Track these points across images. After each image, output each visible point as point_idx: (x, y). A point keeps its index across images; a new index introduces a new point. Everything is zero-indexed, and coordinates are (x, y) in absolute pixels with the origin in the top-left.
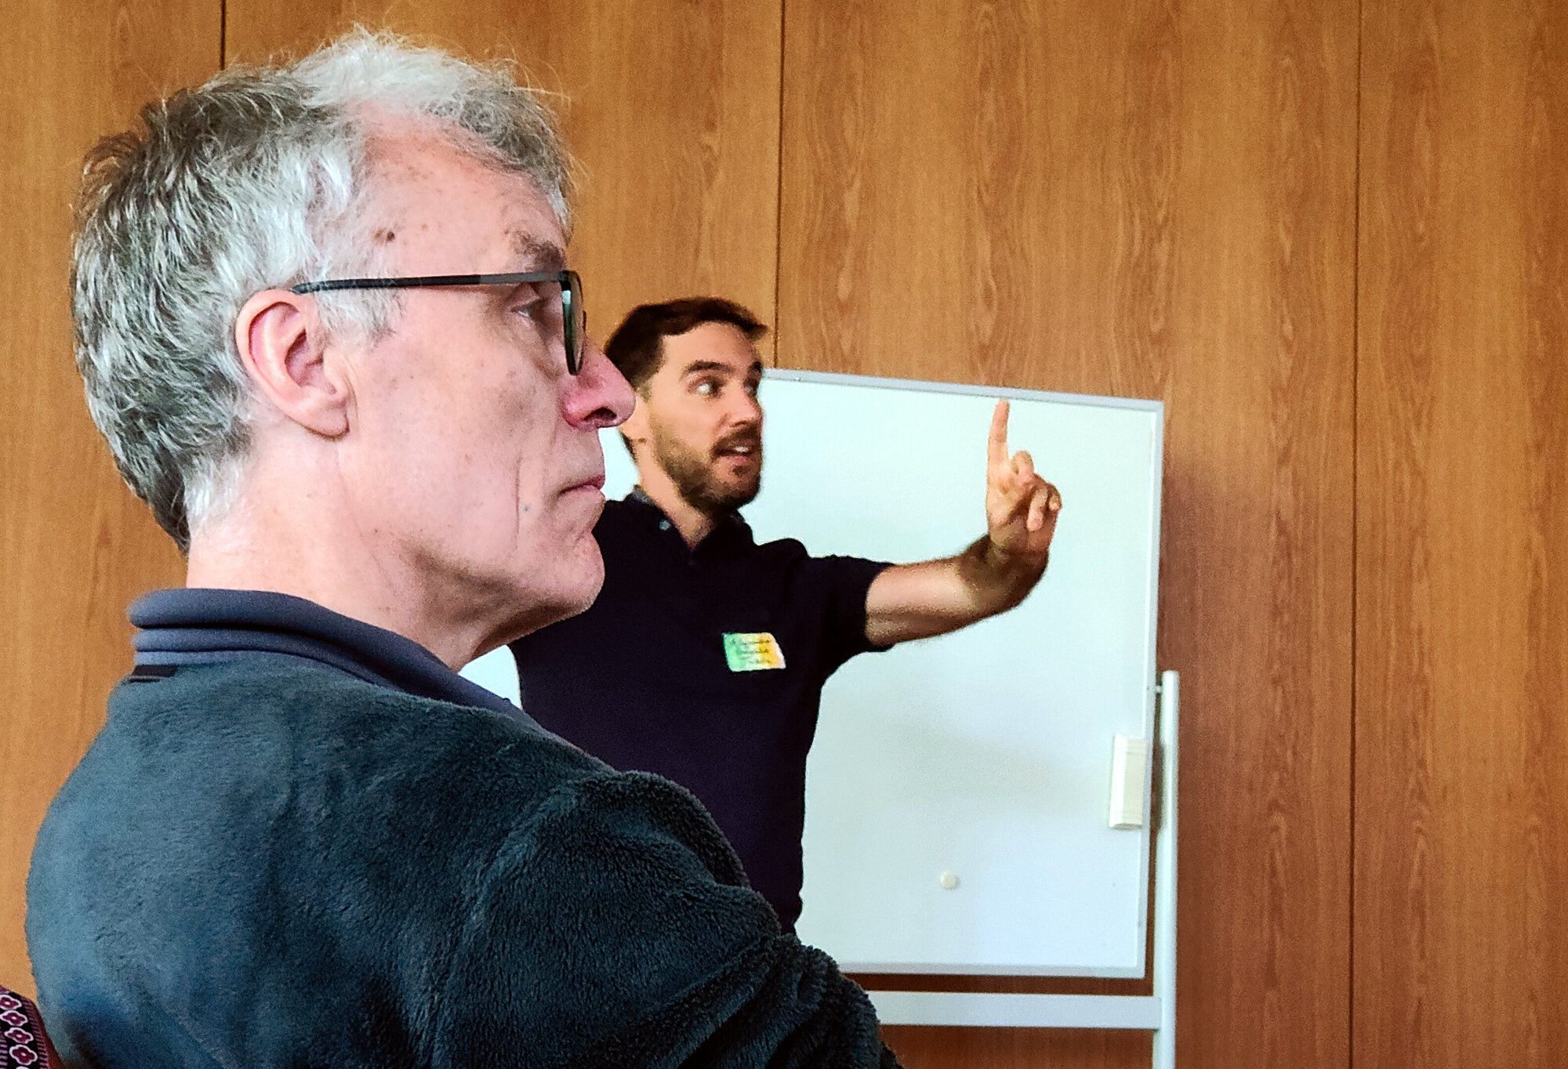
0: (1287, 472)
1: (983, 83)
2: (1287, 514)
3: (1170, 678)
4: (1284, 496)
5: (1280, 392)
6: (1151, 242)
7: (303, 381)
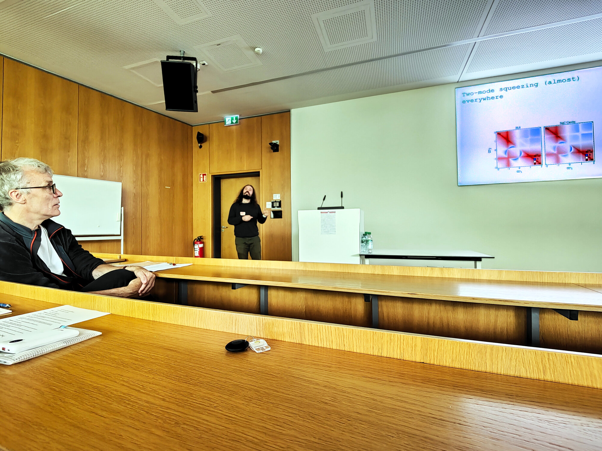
0: (135, 189)
1: (102, 151)
2: (135, 193)
3: (123, 208)
4: (134, 191)
5: (134, 182)
6: (120, 167)
7: (19, 198)
